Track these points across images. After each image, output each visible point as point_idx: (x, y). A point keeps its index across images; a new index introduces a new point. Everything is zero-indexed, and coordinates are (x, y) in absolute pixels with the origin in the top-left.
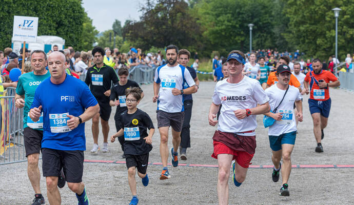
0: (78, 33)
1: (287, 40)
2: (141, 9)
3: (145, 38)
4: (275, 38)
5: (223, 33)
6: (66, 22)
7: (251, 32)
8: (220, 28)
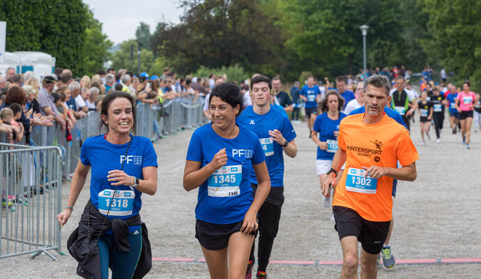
0: (77, 47)
1: (425, 50)
2: (182, 4)
3: (190, 52)
4: (404, 48)
5: (319, 42)
6: (56, 28)
7: (364, 39)
8: (314, 33)
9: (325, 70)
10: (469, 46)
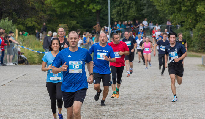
9: (77, 23)
10: (192, 4)
